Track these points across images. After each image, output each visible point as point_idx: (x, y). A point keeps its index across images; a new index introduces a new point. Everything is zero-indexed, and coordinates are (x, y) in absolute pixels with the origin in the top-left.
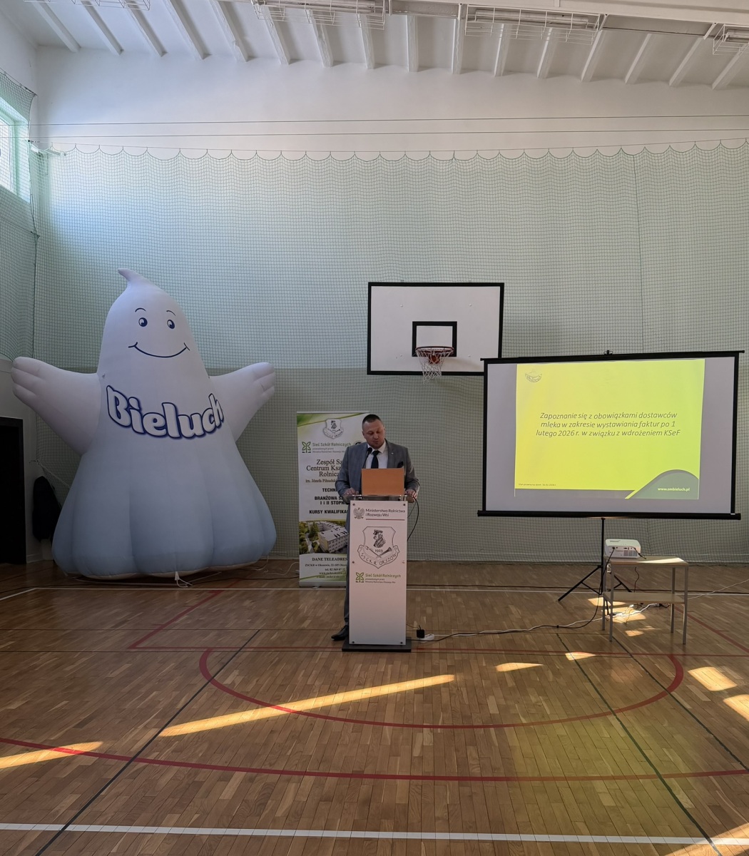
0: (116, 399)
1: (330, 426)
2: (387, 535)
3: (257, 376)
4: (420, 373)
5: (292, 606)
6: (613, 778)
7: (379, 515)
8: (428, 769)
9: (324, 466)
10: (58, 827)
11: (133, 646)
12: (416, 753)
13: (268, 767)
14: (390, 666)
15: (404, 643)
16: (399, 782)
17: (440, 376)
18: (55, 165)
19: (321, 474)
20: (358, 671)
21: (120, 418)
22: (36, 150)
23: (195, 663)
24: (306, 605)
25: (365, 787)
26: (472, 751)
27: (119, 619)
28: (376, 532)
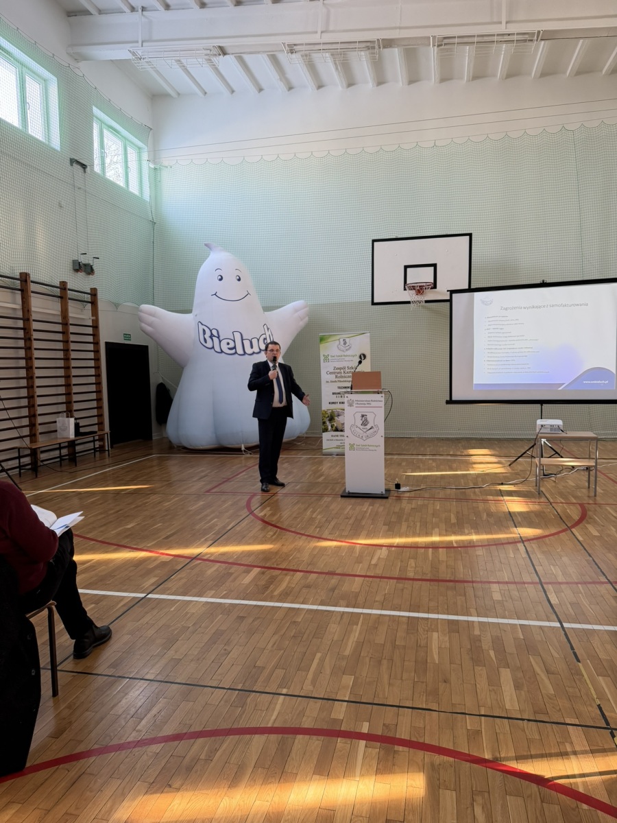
0: (204, 330)
1: (342, 343)
2: (370, 418)
3: (296, 311)
4: (409, 302)
5: (314, 468)
6: (507, 583)
7: (364, 404)
8: (379, 572)
9: (338, 371)
10: (143, 595)
11: (208, 491)
12: (374, 562)
13: (275, 566)
14: (371, 507)
15: (384, 492)
16: (357, 578)
17: (424, 304)
18: (165, 175)
19: (336, 377)
20: (348, 510)
21: (206, 342)
22: (152, 166)
23: (244, 503)
24: (325, 467)
25: (334, 581)
26: (412, 563)
27: (203, 474)
28: (363, 416)
